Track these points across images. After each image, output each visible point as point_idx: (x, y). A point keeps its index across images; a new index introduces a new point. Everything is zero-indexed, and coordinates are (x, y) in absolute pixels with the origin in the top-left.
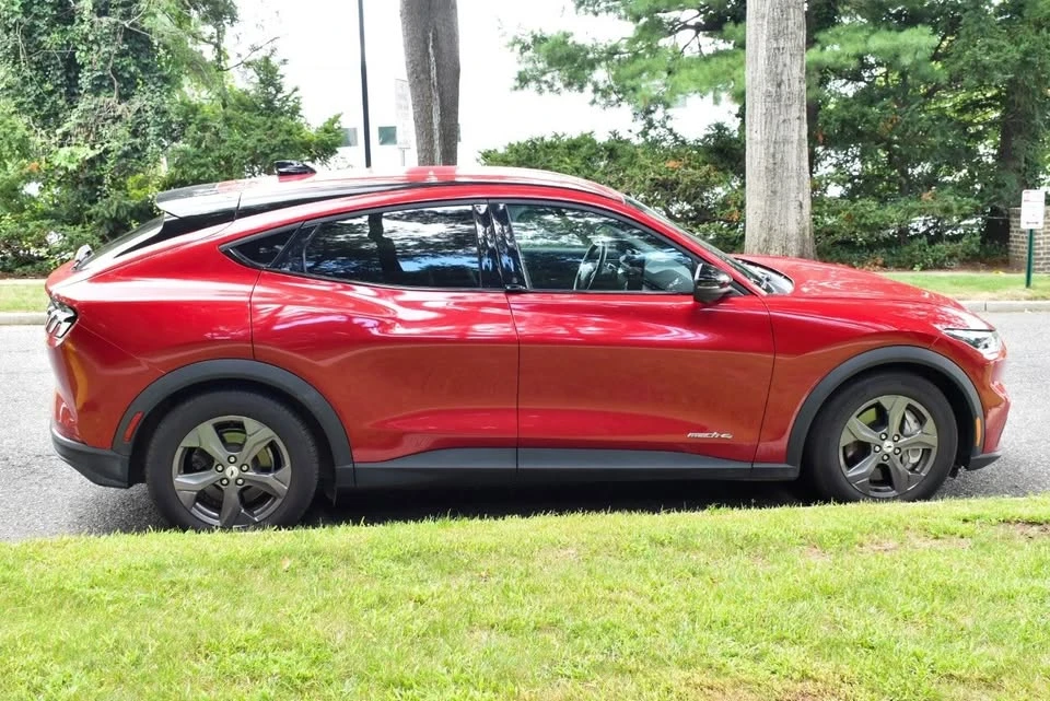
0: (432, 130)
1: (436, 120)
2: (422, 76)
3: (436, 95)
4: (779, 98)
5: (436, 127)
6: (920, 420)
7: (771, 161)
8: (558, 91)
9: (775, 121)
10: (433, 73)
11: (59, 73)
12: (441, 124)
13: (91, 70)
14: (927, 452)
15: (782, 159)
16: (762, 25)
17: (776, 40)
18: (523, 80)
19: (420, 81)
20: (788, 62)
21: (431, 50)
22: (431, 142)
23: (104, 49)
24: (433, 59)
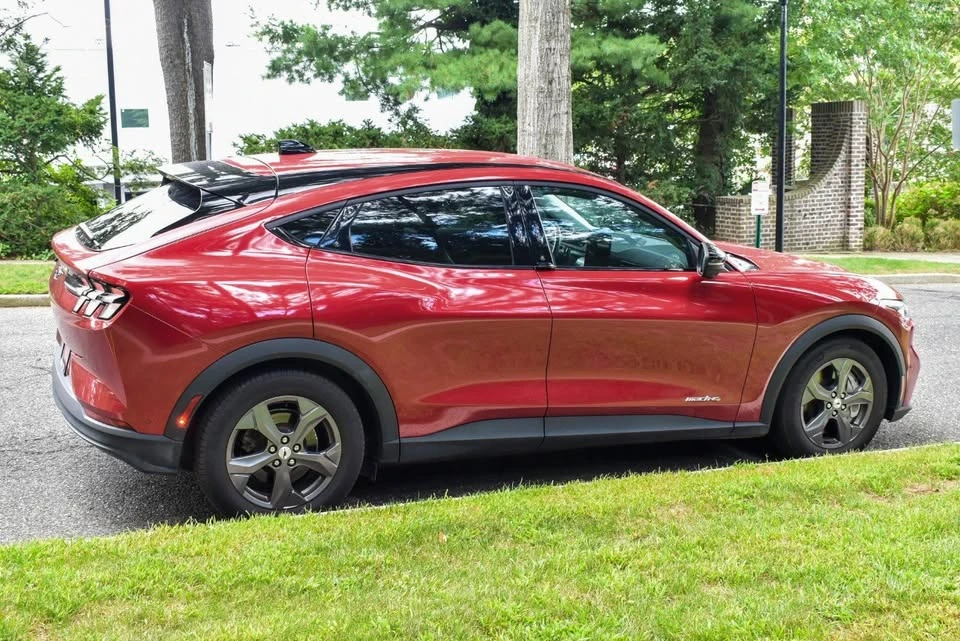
0: (187, 114)
1: (192, 105)
2: (177, 62)
3: (191, 80)
4: (550, 93)
5: (191, 112)
6: (860, 380)
7: (543, 151)
8: (308, 81)
9: (547, 115)
10: (188, 59)
12: (196, 109)
14: (864, 407)
15: (553, 149)
16: (535, 27)
17: (548, 41)
18: (275, 69)
19: (175, 66)
20: (558, 61)
21: (185, 36)
22: (186, 126)
24: (188, 45)
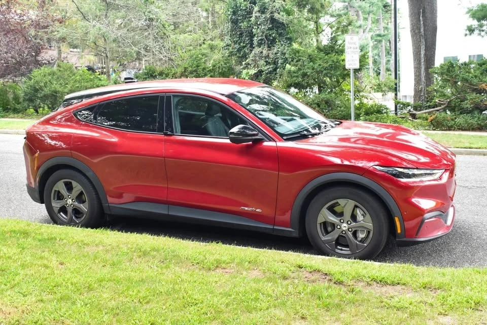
0: (420, 58)
1: (423, 52)
2: (417, 31)
3: (423, 40)
5: (422, 56)
10: (422, 30)
11: (247, 39)
12: (425, 55)
13: (258, 37)
14: (368, 233)
18: (471, 30)
19: (415, 34)
21: (421, 18)
22: (420, 64)
23: (263, 27)
24: (422, 22)
